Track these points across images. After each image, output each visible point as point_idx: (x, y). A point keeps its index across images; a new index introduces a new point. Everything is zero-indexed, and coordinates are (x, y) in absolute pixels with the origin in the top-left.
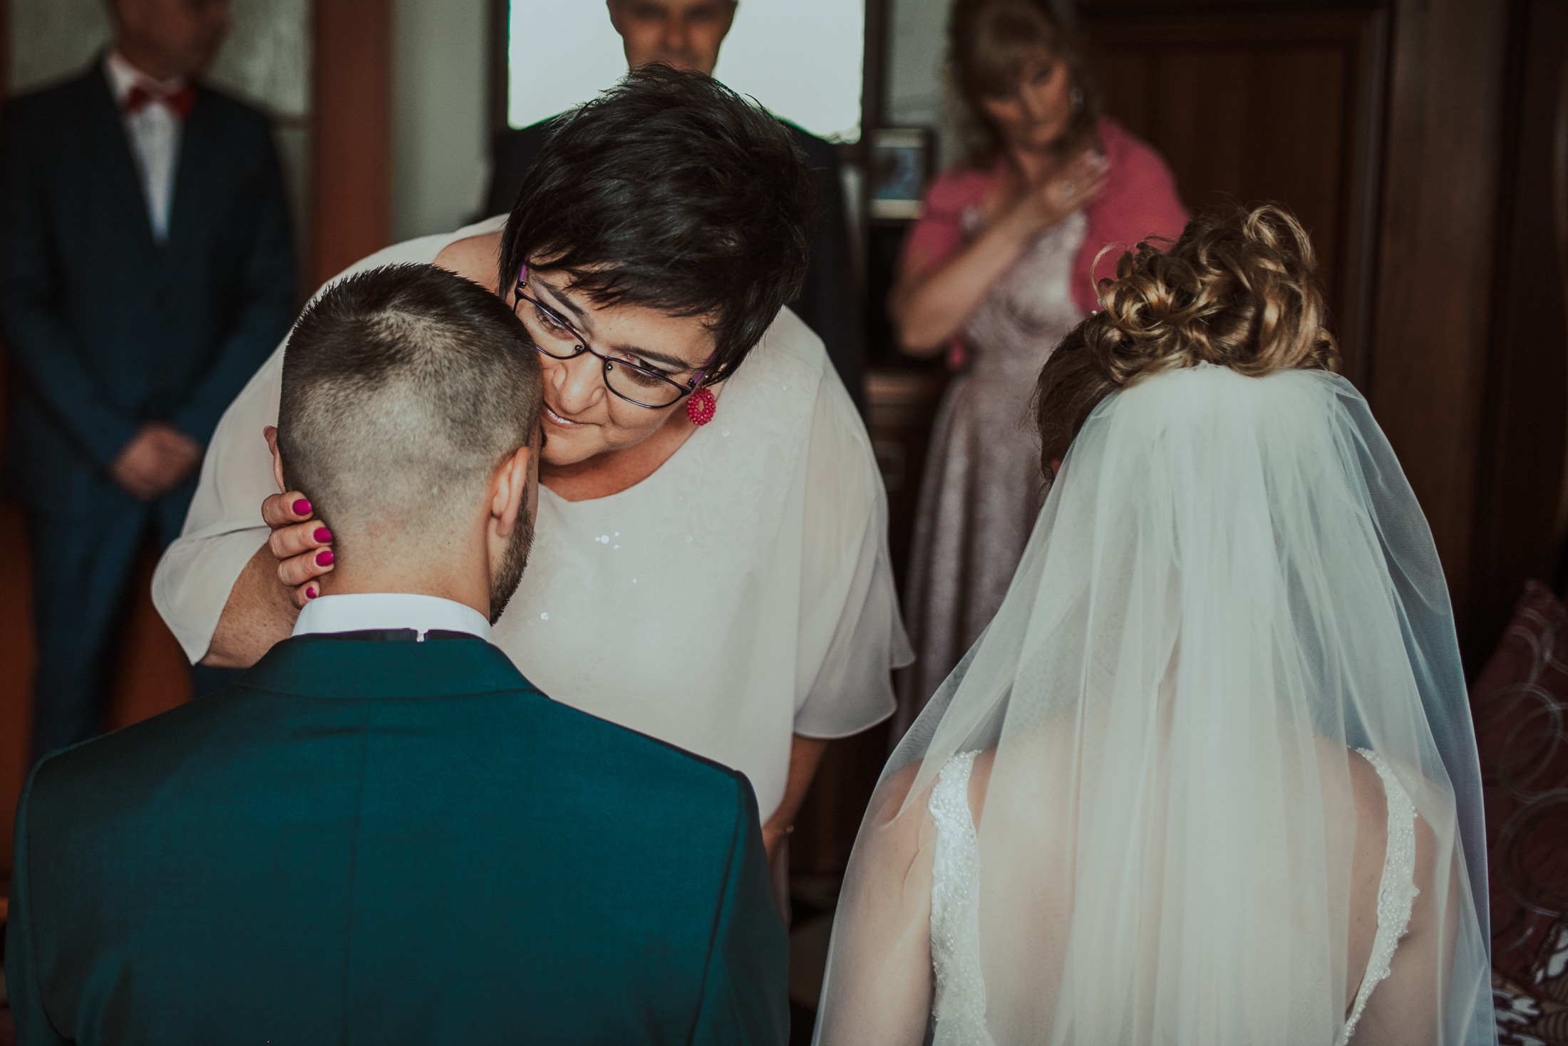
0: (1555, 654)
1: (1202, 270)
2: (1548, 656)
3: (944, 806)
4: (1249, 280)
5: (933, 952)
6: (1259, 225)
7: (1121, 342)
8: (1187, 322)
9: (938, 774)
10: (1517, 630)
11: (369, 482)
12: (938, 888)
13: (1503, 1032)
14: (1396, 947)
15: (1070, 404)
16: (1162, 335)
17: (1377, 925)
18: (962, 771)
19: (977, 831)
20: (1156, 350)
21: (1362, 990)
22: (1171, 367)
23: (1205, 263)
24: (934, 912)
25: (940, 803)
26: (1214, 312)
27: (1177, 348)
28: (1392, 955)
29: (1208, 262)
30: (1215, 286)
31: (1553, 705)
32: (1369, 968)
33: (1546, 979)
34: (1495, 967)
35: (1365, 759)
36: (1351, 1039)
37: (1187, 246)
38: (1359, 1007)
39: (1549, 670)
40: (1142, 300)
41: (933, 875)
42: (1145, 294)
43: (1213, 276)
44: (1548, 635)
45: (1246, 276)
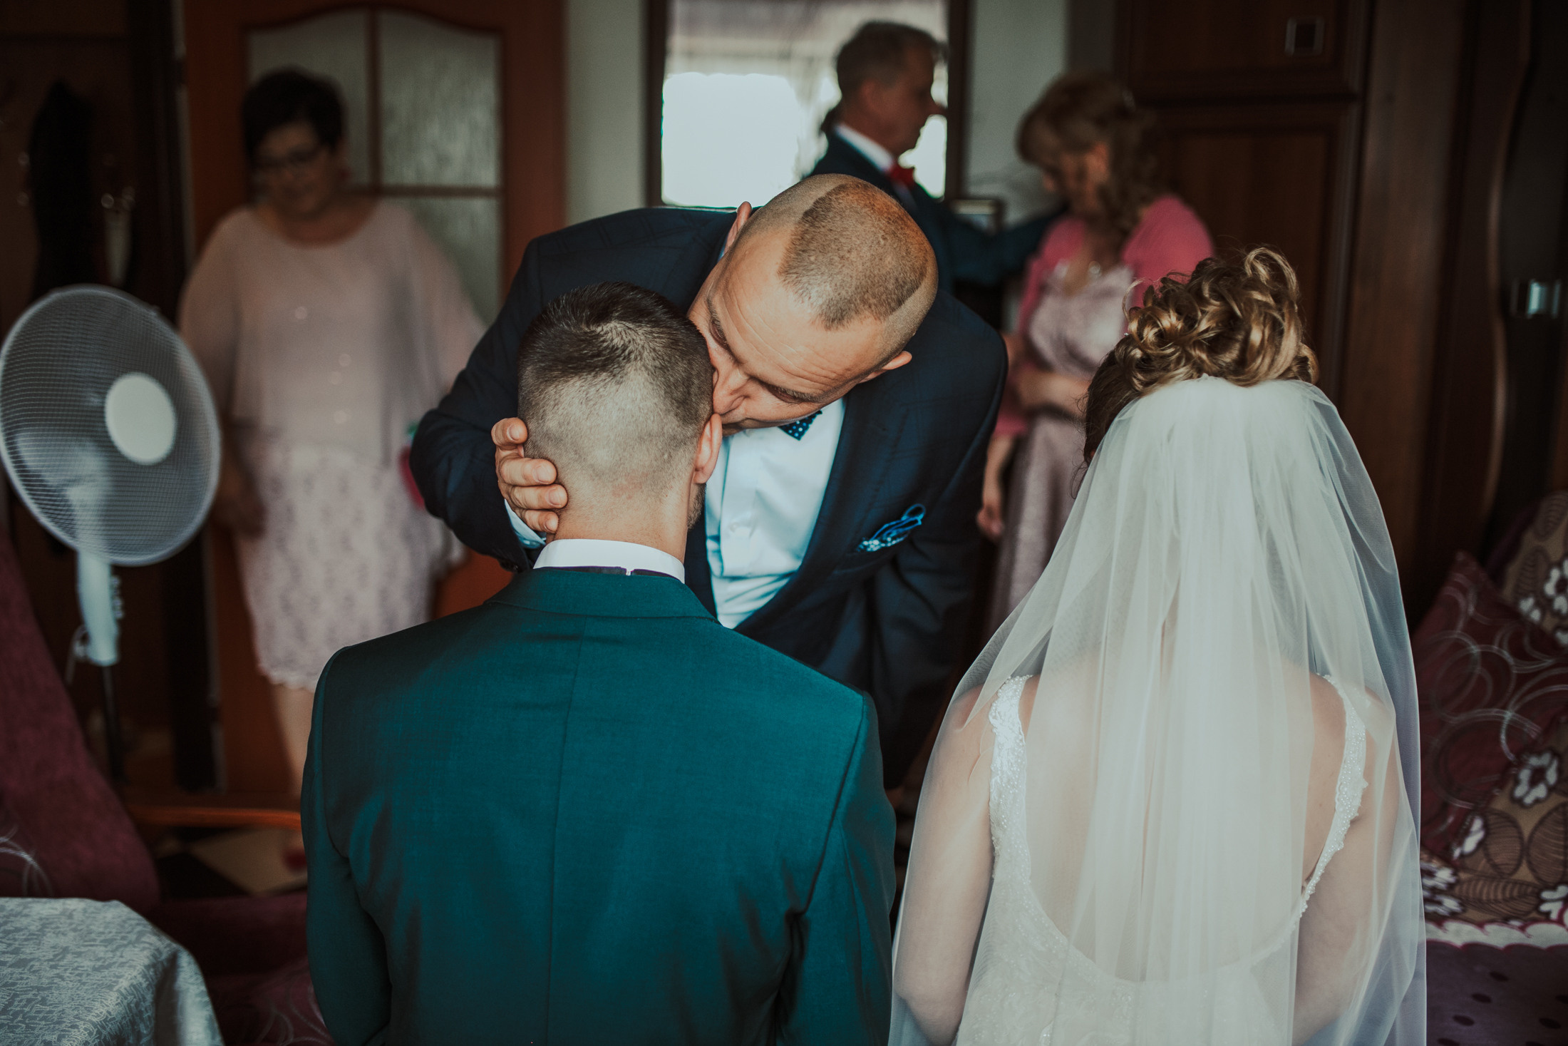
0: (1477, 608)
1: (1203, 301)
2: (1471, 610)
3: (1001, 717)
4: (1240, 310)
5: (992, 829)
6: (1255, 263)
7: (1142, 359)
8: (1191, 342)
9: (997, 692)
10: (1449, 591)
11: (619, 455)
12: (996, 780)
13: (1427, 894)
14: (1349, 826)
15: (1104, 408)
16: (1173, 353)
17: (1335, 809)
18: (1016, 691)
19: (1025, 736)
20: (1169, 365)
21: (1322, 859)
22: (1179, 379)
23: (1207, 296)
24: (992, 797)
25: (998, 715)
26: (1212, 335)
27: (1183, 364)
28: (1345, 833)
29: (1210, 295)
30: (1214, 315)
31: (1473, 647)
32: (1327, 842)
33: (1462, 856)
34: (1423, 845)
35: (1330, 683)
36: (1311, 896)
37: (1195, 282)
38: (1319, 872)
39: (1471, 622)
40: (1158, 326)
41: (991, 770)
42: (1160, 321)
43: (1214, 306)
44: (1472, 596)
45: (1238, 306)
